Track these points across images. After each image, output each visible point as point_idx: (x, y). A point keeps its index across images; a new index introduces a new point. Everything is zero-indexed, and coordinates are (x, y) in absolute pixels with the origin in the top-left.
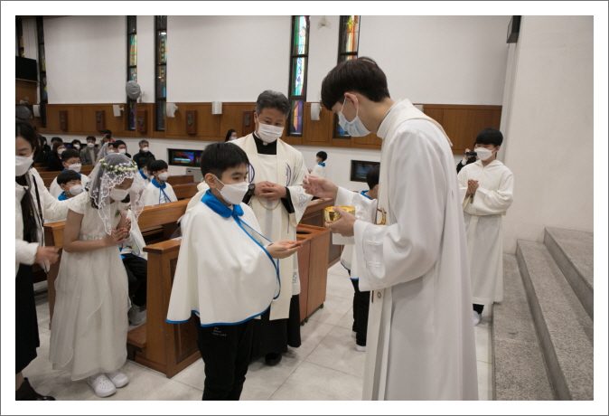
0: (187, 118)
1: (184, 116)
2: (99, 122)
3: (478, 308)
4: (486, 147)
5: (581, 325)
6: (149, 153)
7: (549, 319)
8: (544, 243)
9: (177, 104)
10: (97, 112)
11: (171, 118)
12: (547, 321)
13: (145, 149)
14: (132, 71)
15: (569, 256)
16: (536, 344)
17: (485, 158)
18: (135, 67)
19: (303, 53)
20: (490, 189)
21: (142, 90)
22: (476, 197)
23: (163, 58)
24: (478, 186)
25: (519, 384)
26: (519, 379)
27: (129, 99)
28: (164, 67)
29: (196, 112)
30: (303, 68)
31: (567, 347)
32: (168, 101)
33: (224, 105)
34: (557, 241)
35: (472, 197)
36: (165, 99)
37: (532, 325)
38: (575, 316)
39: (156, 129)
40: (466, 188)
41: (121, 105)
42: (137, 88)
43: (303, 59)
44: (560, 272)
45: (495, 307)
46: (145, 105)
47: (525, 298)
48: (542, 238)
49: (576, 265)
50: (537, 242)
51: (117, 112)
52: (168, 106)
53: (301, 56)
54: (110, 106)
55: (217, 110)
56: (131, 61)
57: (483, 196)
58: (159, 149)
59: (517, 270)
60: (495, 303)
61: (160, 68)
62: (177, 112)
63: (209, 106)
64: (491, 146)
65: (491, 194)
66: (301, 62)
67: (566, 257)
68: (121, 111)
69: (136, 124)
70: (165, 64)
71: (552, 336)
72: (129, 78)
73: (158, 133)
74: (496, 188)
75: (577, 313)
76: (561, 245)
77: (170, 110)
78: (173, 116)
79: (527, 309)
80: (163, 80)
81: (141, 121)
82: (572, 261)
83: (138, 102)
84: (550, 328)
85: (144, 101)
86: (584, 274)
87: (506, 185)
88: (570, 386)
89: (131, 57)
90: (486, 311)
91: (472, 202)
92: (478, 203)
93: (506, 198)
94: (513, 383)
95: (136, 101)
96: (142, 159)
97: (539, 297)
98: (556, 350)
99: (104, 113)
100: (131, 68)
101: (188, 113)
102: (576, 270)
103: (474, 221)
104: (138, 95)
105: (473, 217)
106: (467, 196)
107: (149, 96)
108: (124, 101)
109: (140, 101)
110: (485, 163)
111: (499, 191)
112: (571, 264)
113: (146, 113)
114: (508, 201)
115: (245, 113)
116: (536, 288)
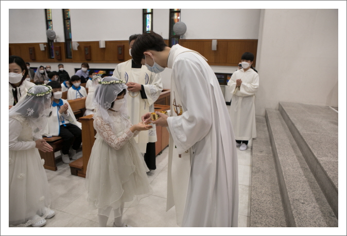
0: (85, 50)
1: (83, 49)
2: (31, 54)
3: (246, 142)
4: (247, 61)
5: (291, 144)
6: (64, 71)
7: (277, 143)
8: (279, 110)
9: (79, 42)
10: (30, 48)
11: (76, 51)
12: (276, 144)
13: (61, 69)
14: (49, 23)
15: (288, 114)
16: (272, 155)
17: (246, 67)
18: (51, 21)
19: (150, 11)
20: (248, 83)
21: (57, 35)
22: (241, 88)
23: (68, 15)
24: (241, 82)
25: (263, 171)
26: (262, 169)
27: (49, 40)
28: (69, 21)
29: (90, 47)
30: (150, 20)
31: (283, 153)
32: (73, 40)
33: (106, 42)
34: (284, 108)
35: (239, 87)
36: (71, 40)
37: (270, 147)
38: (288, 141)
39: (67, 57)
40: (236, 83)
41: (44, 44)
42: (54, 33)
43: (150, 15)
44: (284, 122)
45: (254, 140)
46: (59, 43)
47: (268, 136)
48: (278, 108)
49: (291, 118)
50: (276, 109)
51: (42, 48)
52: (73, 44)
53: (149, 13)
54: (38, 44)
55: (102, 45)
56: (48, 17)
57: (245, 87)
58: (70, 69)
59: (265, 124)
60: (253, 139)
61: (66, 21)
62: (79, 47)
63: (97, 43)
64: (249, 61)
65: (248, 86)
66: (149, 17)
67: (287, 115)
68: (45, 47)
69: (54, 54)
70: (69, 19)
71: (277, 150)
72: (48, 27)
73: (68, 59)
74: (250, 83)
75: (290, 140)
76: (285, 110)
77: (75, 46)
78: (77, 49)
79: (269, 140)
80: (69, 29)
81: (58, 53)
82: (290, 116)
83: (55, 41)
84: (277, 146)
85: (59, 41)
86: (293, 122)
87: (255, 81)
88: (282, 168)
89: (48, 15)
90: (249, 144)
91: (239, 89)
92: (242, 90)
93: (256, 87)
94: (260, 171)
95: (53, 41)
96: (61, 75)
97: (273, 134)
98: (279, 155)
99: (34, 49)
100: (48, 22)
101: (85, 47)
102: (291, 121)
103: (240, 99)
104: (55, 37)
105: (240, 98)
106: (236, 87)
107: (61, 38)
108: (46, 41)
109: (56, 41)
110: (245, 70)
111: (252, 84)
112: (289, 118)
113: (60, 48)
114: (256, 89)
115: (119, 47)
116: (272, 130)
